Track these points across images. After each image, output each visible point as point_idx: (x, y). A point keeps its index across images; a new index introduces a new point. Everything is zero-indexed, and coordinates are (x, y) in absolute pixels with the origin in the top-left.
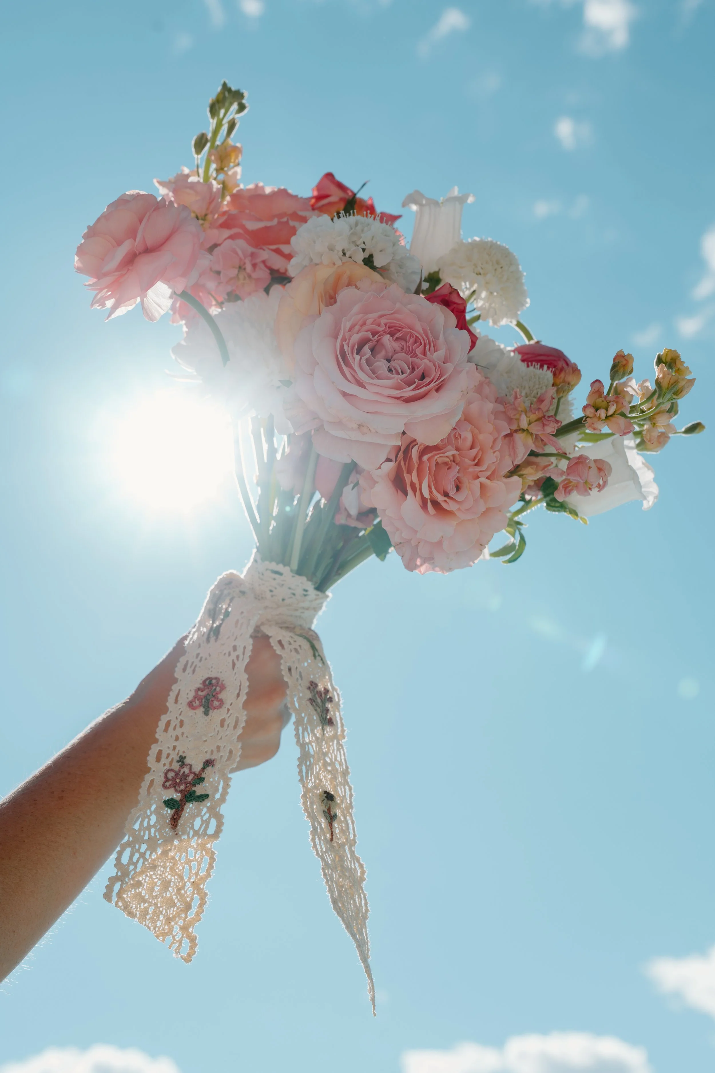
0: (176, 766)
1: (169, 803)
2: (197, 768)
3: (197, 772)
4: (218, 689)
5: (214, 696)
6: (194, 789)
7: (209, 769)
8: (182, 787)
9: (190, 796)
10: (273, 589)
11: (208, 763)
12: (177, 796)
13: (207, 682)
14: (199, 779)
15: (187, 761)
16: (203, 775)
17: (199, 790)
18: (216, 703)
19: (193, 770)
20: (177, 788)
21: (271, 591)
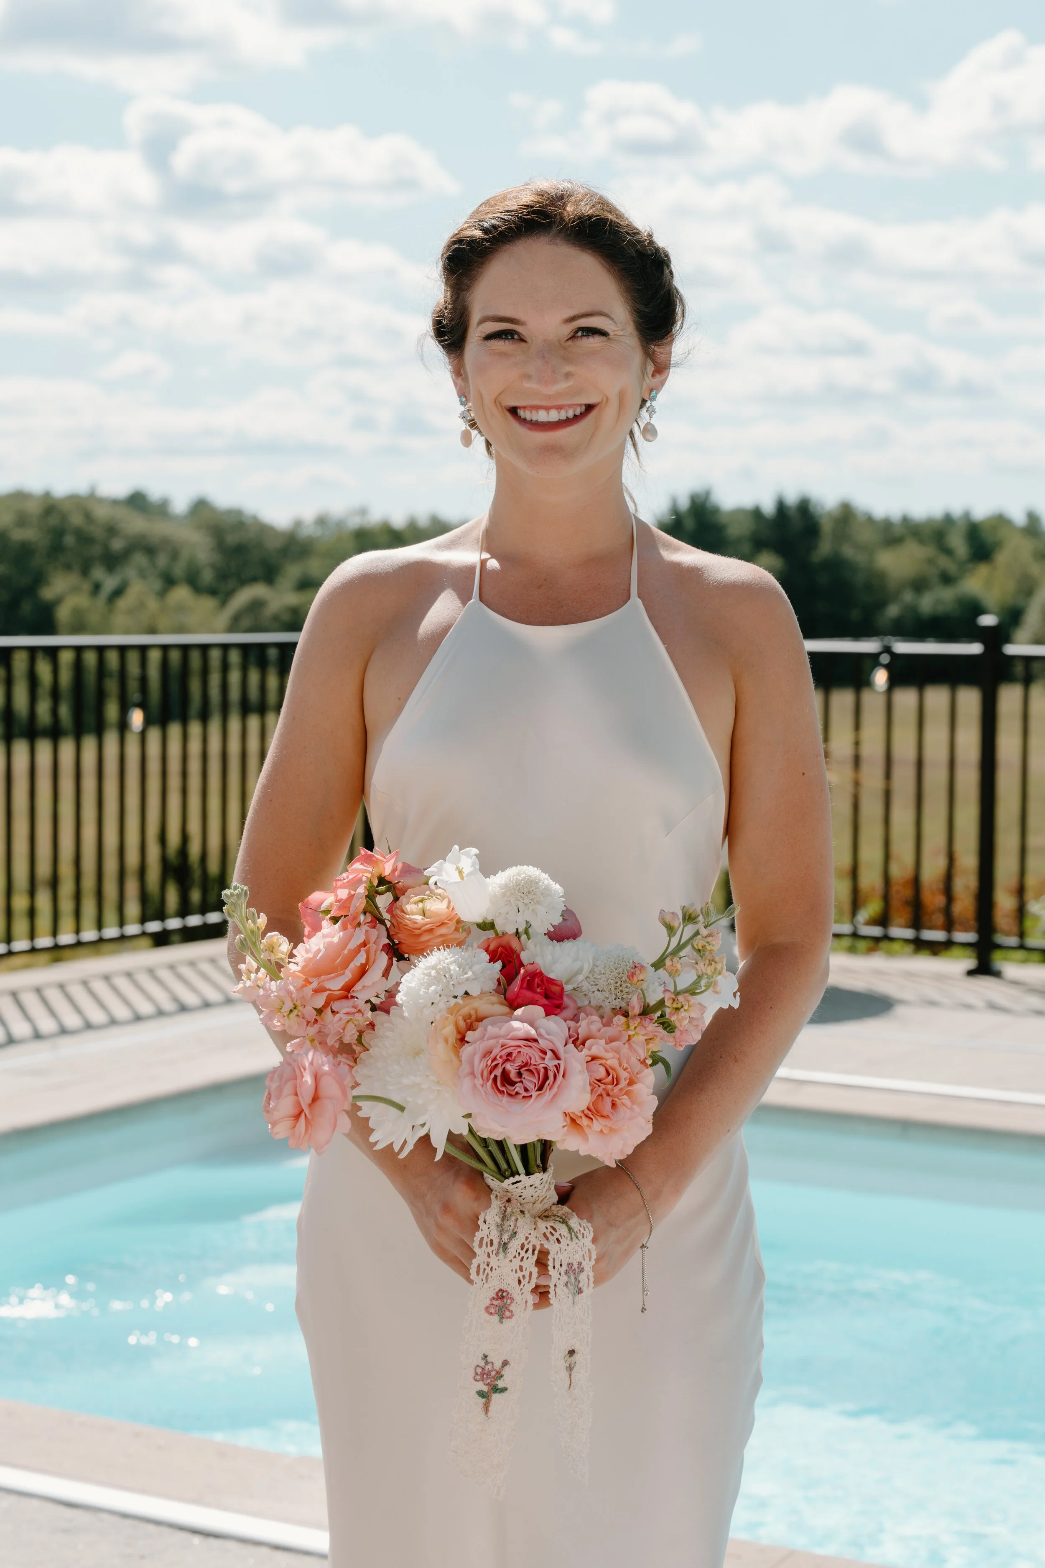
0: (482, 1364)
1: (481, 1394)
2: (498, 1365)
3: (498, 1370)
4: (509, 1301)
5: (506, 1308)
6: (496, 1383)
7: (507, 1368)
8: (489, 1381)
9: (496, 1390)
10: (521, 1194)
11: (505, 1363)
12: (485, 1389)
13: (500, 1294)
14: (499, 1375)
15: (489, 1359)
16: (503, 1373)
17: (501, 1384)
18: (507, 1314)
19: (495, 1368)
20: (485, 1381)
21: (520, 1196)
